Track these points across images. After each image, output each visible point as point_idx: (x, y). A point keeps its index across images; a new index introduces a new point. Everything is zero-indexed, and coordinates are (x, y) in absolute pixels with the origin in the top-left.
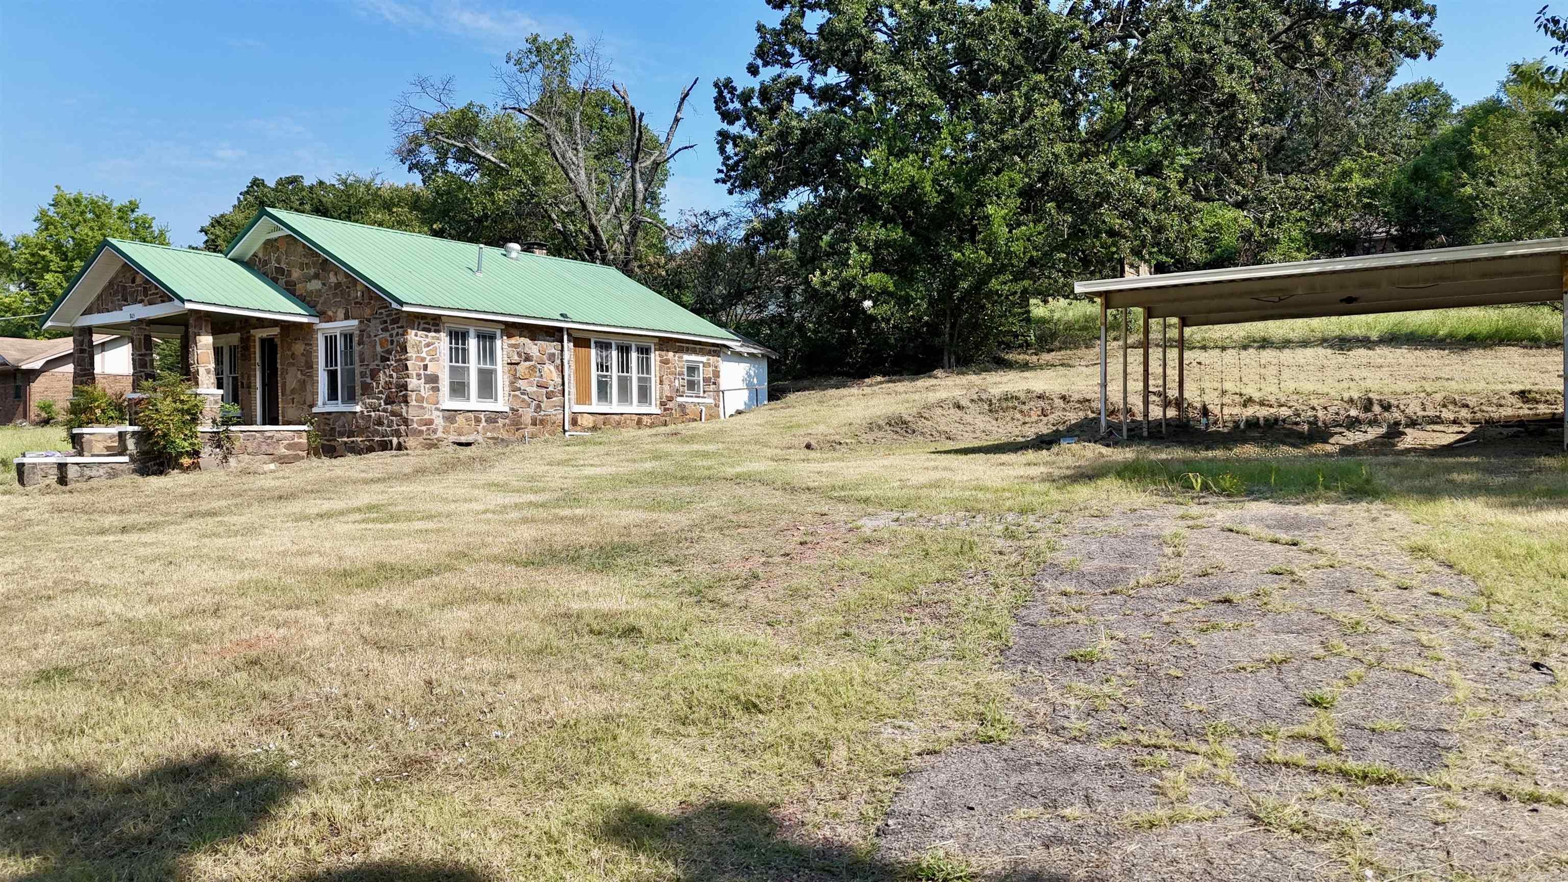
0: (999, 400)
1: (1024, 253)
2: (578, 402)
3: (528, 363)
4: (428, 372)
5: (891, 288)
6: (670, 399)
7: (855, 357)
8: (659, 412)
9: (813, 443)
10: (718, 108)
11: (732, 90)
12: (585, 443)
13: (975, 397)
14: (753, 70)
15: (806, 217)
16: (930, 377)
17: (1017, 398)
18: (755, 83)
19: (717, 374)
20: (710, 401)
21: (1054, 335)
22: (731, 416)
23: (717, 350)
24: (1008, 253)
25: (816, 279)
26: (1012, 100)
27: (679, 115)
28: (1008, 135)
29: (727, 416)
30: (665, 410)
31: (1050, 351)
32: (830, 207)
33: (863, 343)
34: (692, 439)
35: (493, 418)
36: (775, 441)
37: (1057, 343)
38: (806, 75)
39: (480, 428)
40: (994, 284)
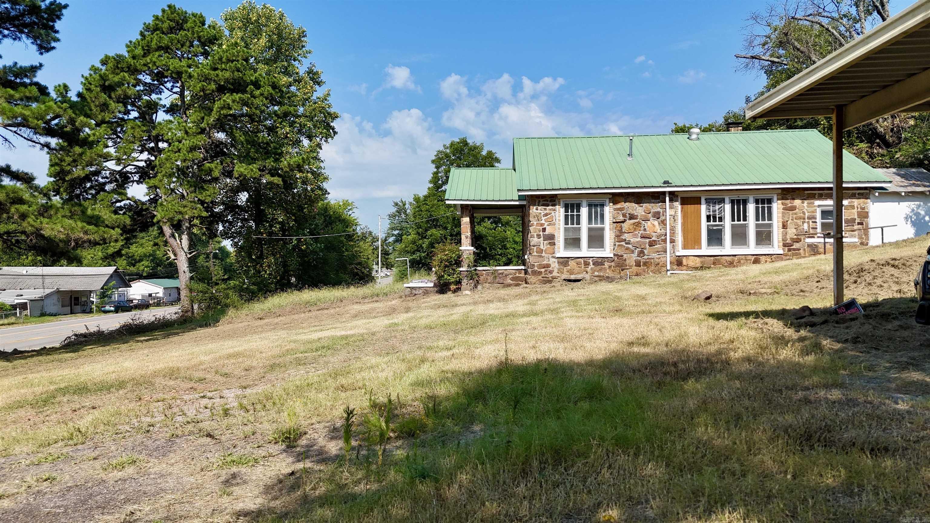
2: (685, 247)
3: (632, 221)
4: (547, 233)
6: (797, 241)
8: (781, 252)
19: (865, 215)
20: (854, 240)
23: (864, 192)
35: (599, 262)
39: (589, 269)
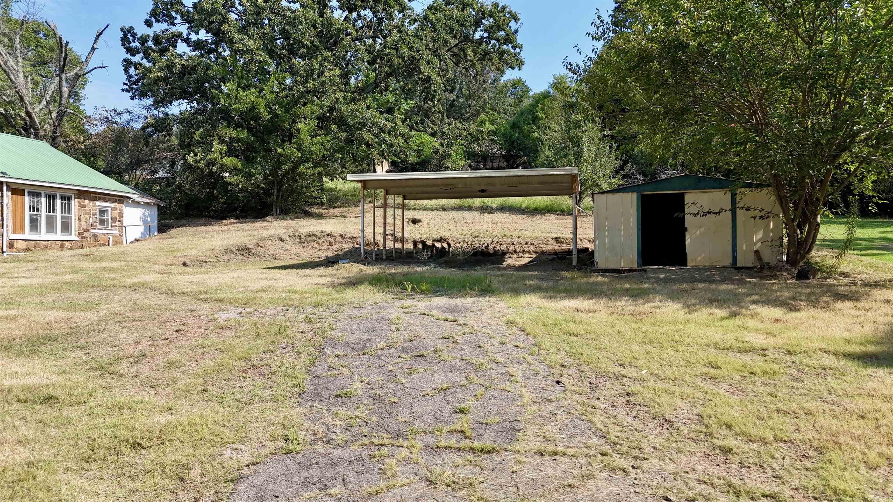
0: (305, 236)
1: (320, 152)
2: (14, 232)
5: (240, 167)
6: (86, 231)
7: (218, 205)
8: (77, 239)
9: (188, 262)
10: (123, 45)
11: (134, 35)
12: (19, 261)
13: (291, 234)
14: (149, 24)
15: (184, 119)
16: (264, 221)
17: (316, 235)
18: (150, 32)
19: (121, 215)
20: (116, 232)
21: (337, 199)
22: (131, 242)
23: (121, 199)
24: (310, 151)
25: (190, 158)
26: (312, 65)
27: (95, 46)
28: (310, 84)
29: (128, 242)
30: (82, 238)
31: (335, 207)
32: (201, 115)
33: (222, 199)
34: (101, 258)
36: (161, 260)
37: (339, 203)
38: (185, 33)
40: (302, 168)
